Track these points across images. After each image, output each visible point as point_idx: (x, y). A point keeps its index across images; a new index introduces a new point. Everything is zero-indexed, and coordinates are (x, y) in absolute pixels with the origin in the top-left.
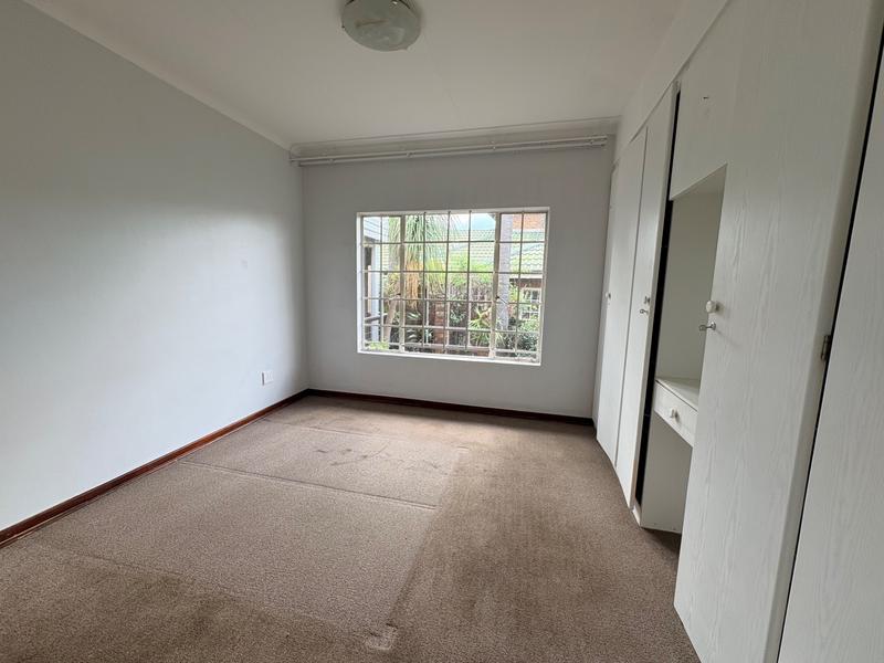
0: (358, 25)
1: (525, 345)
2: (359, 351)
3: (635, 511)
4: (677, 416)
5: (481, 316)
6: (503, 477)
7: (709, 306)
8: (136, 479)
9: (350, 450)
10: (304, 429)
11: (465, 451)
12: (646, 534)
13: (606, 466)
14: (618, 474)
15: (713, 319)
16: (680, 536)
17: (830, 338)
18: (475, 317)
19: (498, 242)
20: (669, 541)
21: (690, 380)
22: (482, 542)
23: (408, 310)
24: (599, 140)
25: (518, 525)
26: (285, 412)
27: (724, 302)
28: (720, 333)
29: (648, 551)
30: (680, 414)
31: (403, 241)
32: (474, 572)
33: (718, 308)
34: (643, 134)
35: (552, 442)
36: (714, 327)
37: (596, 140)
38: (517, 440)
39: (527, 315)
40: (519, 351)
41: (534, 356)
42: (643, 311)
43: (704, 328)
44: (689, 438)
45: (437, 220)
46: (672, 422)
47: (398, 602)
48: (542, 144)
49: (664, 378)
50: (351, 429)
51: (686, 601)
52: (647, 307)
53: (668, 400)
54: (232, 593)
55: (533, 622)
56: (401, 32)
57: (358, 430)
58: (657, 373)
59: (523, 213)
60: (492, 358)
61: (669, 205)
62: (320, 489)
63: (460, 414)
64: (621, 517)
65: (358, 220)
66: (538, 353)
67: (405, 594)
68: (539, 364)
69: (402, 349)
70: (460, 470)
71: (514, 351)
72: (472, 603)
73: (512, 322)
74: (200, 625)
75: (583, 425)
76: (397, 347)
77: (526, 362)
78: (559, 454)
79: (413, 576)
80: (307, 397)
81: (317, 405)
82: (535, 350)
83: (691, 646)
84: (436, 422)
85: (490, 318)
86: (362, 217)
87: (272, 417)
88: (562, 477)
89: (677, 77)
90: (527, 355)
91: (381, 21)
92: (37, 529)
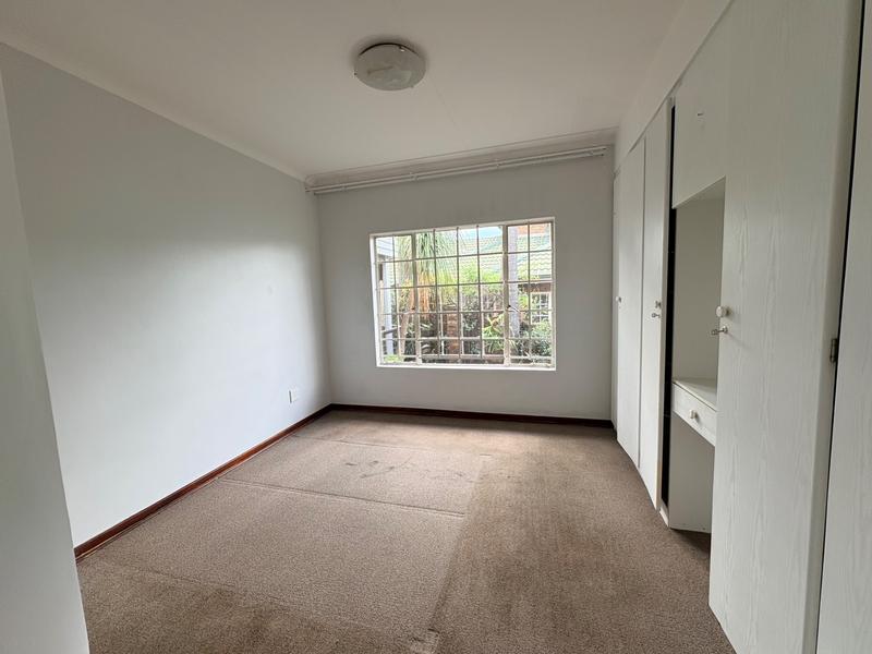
0: (369, 72)
1: (538, 349)
2: (378, 365)
3: (662, 513)
4: (697, 416)
5: (492, 323)
6: (526, 483)
7: (719, 311)
8: (183, 498)
9: (376, 462)
10: (331, 443)
11: (488, 458)
12: (674, 534)
13: (629, 467)
14: (643, 476)
15: (724, 323)
16: (709, 535)
17: (836, 342)
18: (487, 324)
19: (506, 253)
20: (699, 541)
21: (707, 380)
22: (512, 548)
23: (423, 321)
24: (599, 150)
25: (547, 530)
26: (312, 426)
27: (734, 306)
28: (731, 336)
29: (679, 552)
30: (700, 415)
31: (414, 258)
32: (508, 578)
33: (728, 313)
34: (642, 144)
35: (573, 446)
36: (726, 331)
37: (595, 151)
38: (537, 445)
39: (537, 319)
40: (534, 357)
41: (549, 361)
42: (654, 315)
43: (717, 332)
44: (711, 438)
45: (446, 236)
46: (692, 423)
47: (437, 608)
48: (543, 158)
49: (681, 380)
50: (375, 441)
51: (721, 600)
52: (659, 311)
53: (686, 401)
54: (282, 603)
55: (570, 625)
56: (408, 74)
57: (383, 442)
58: (674, 374)
59: (528, 224)
60: (508, 365)
61: (672, 214)
62: (353, 501)
63: (480, 422)
64: (648, 519)
65: (372, 241)
66: (553, 359)
67: (444, 599)
68: (554, 369)
69: (419, 361)
70: (484, 477)
71: (528, 357)
72: (509, 607)
73: (524, 327)
74: (256, 633)
75: (602, 428)
76: (414, 359)
77: (541, 367)
78: (581, 457)
79: (450, 582)
80: (332, 412)
81: (342, 420)
82: (548, 354)
83: (729, 645)
84: (456, 431)
85: (502, 324)
86: (375, 238)
87: (300, 433)
88: (586, 481)
89: (669, 94)
90: (540, 361)
91: (391, 67)
92: (101, 547)
